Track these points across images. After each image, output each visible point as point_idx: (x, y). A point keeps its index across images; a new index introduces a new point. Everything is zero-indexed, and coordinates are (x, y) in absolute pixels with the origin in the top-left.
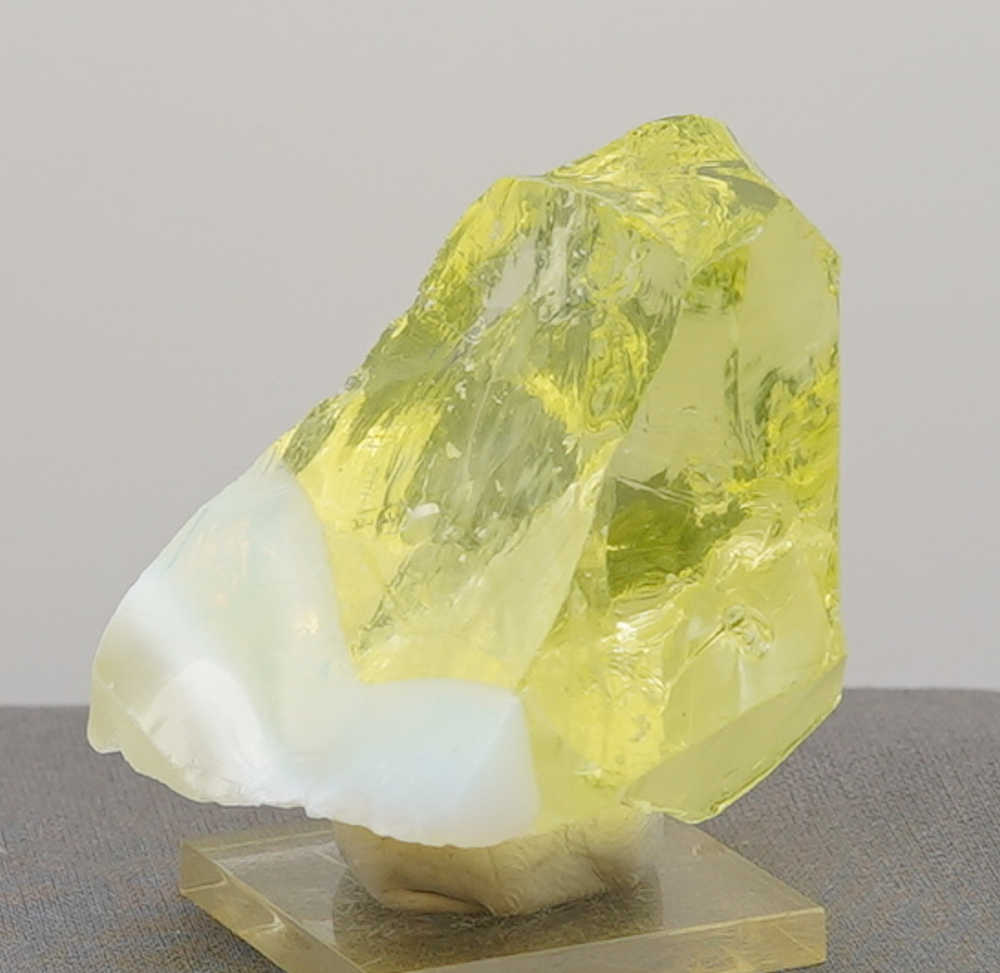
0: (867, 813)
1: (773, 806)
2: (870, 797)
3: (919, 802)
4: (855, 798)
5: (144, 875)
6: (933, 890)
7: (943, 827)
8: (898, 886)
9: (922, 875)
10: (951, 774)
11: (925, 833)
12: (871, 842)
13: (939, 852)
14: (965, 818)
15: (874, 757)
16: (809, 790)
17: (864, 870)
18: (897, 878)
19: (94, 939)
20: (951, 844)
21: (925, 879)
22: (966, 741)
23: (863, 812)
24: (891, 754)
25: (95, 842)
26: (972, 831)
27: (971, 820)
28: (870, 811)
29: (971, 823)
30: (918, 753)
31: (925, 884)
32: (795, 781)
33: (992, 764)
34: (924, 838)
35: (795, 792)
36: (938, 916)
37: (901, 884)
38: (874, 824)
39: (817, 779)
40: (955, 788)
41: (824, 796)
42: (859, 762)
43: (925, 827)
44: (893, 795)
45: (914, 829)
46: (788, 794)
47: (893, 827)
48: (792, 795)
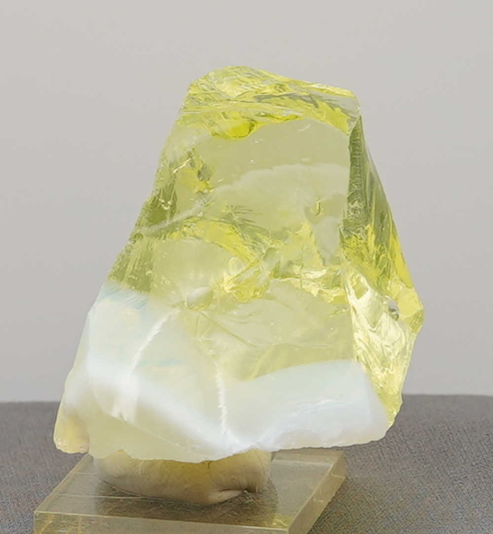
0: (422, 461)
1: (372, 457)
2: (423, 452)
3: (449, 455)
4: (416, 452)
5: (37, 492)
6: (456, 501)
7: (462, 468)
8: (437, 499)
9: (450, 493)
10: (467, 440)
11: (452, 471)
12: (423, 476)
13: (460, 481)
14: (474, 464)
15: (425, 431)
16: (390, 448)
17: (420, 491)
18: (437, 495)
19: (10, 527)
20: (466, 477)
21: (453, 496)
22: (474, 423)
23: (419, 460)
24: (435, 430)
25: (11, 475)
26: (478, 470)
27: (477, 464)
28: (423, 459)
29: (477, 466)
30: (449, 429)
31: (452, 498)
32: (383, 444)
33: (488, 435)
34: (452, 474)
35: (383, 449)
36: (459, 516)
37: (439, 498)
38: (425, 466)
39: (395, 443)
40: (468, 447)
41: (399, 452)
42: (418, 434)
43: (452, 468)
44: (435, 451)
45: (446, 469)
46: (379, 450)
47: (436, 468)
48: (381, 450)
